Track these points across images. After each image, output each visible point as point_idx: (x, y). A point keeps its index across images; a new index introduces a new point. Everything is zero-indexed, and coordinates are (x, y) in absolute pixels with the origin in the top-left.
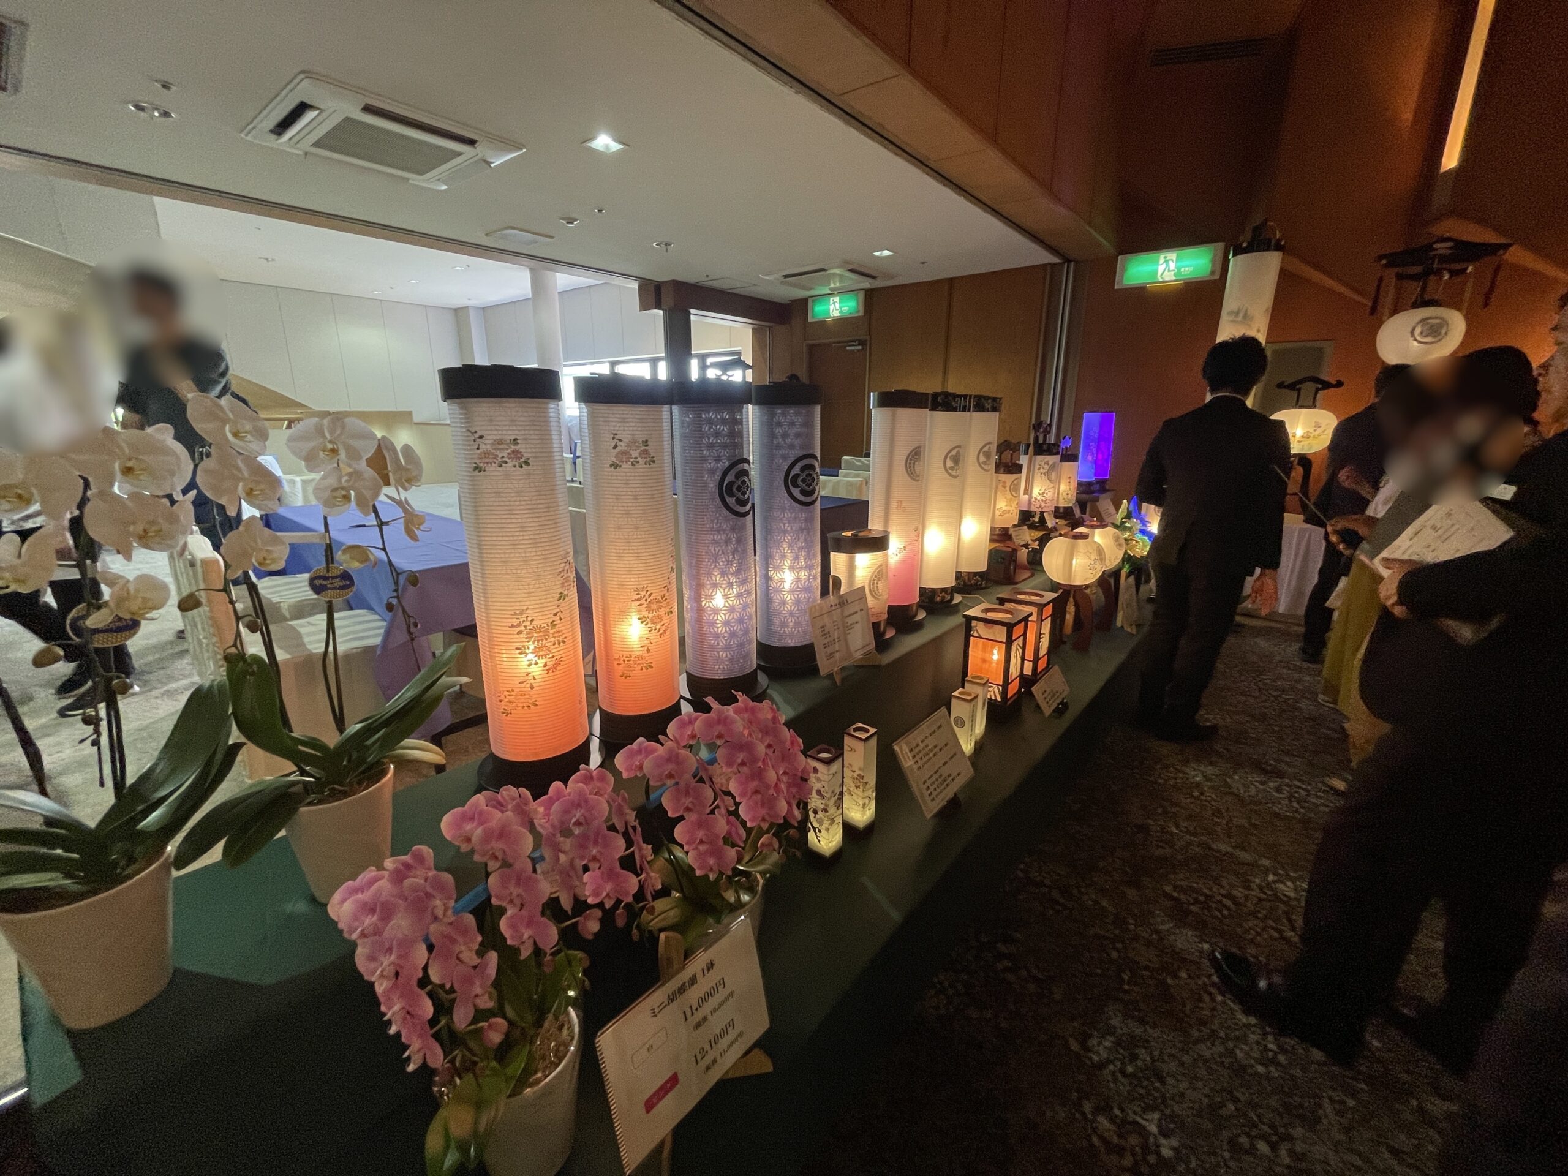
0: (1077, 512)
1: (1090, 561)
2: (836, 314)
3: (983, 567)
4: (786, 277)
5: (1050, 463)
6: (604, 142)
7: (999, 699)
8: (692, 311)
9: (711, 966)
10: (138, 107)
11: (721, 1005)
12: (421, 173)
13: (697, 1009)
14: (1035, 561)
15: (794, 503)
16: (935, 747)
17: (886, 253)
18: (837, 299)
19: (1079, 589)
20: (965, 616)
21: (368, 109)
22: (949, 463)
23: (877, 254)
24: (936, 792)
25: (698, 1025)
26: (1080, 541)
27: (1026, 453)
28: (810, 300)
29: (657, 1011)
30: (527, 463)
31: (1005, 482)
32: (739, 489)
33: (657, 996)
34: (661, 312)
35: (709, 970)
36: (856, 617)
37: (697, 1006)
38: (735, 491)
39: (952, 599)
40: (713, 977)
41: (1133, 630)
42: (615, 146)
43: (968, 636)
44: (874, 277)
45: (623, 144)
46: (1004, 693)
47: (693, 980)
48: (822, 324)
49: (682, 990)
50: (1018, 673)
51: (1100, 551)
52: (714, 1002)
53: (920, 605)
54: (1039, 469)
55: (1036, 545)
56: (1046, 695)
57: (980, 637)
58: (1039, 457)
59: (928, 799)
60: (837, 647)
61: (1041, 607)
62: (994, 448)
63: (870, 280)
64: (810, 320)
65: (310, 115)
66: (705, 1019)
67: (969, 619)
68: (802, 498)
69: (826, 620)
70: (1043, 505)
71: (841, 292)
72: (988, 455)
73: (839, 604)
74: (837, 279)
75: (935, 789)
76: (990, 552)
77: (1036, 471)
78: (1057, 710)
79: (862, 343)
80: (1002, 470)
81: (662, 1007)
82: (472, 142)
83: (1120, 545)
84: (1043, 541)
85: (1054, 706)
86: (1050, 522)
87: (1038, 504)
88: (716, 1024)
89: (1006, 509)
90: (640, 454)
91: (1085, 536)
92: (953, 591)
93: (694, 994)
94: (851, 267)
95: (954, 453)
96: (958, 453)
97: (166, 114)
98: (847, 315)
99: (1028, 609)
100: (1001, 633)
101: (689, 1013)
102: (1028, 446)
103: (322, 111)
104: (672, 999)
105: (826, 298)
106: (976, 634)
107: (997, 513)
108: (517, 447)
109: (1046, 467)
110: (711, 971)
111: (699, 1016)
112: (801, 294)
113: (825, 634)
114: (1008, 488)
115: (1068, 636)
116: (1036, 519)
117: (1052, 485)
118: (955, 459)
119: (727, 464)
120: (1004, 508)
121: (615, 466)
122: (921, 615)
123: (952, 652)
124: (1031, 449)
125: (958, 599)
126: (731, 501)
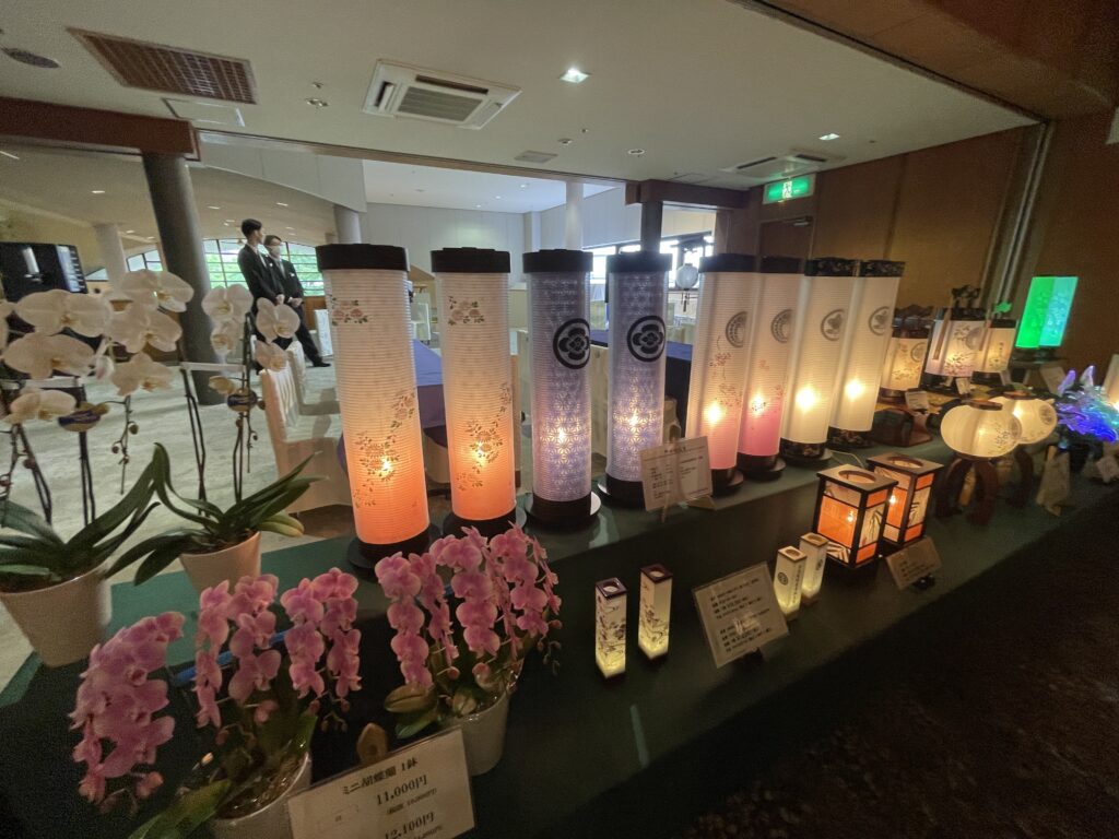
0: (1006, 380)
1: (996, 434)
2: (789, 196)
3: (866, 426)
4: (740, 168)
5: (971, 329)
6: (574, 75)
7: (847, 560)
8: (664, 202)
9: (412, 763)
10: (312, 102)
11: (419, 798)
12: (462, 119)
13: (392, 797)
14: (933, 425)
15: (636, 360)
16: (744, 599)
17: (833, 136)
18: (790, 183)
19: (981, 462)
20: (819, 475)
21: (420, 79)
22: (827, 327)
23: (824, 138)
24: (734, 644)
25: (392, 811)
26: (990, 413)
27: (942, 318)
28: (766, 187)
29: (350, 789)
30: (365, 320)
31: (905, 347)
32: (572, 345)
33: (353, 778)
34: (640, 205)
35: (409, 767)
36: (695, 463)
37: (393, 793)
38: (568, 347)
39: (822, 453)
40: (414, 773)
41: (1057, 512)
42: (582, 77)
43: (821, 494)
44: (822, 160)
45: (586, 73)
46: (853, 556)
47: (391, 772)
48: (775, 205)
49: (378, 777)
50: (875, 538)
51: (1015, 426)
52: (410, 794)
53: (780, 456)
54: (956, 334)
55: (936, 411)
56: (904, 567)
57: (833, 498)
58: (958, 323)
59: (724, 649)
60: (668, 487)
61: (915, 477)
62: (891, 313)
63: (821, 163)
64: (765, 202)
65: (389, 90)
66: (401, 806)
67: (824, 479)
68: (644, 355)
69: (658, 463)
70: (957, 370)
71: (795, 177)
72: (882, 319)
73: (675, 450)
74: (792, 165)
75: (734, 640)
76: (877, 414)
77: (953, 336)
78: (917, 584)
79: (809, 219)
80: (904, 334)
81: (355, 787)
82: (485, 91)
83: (1050, 420)
84: (946, 408)
85: (915, 579)
86: (963, 388)
87: (951, 370)
88: (413, 813)
89: (904, 372)
90: (470, 313)
91: (997, 407)
92: (822, 447)
93: (390, 784)
94: (798, 153)
95: (834, 316)
96: (839, 316)
97: (325, 105)
98: (796, 197)
99: (896, 476)
100: (856, 499)
101: (383, 798)
102: (945, 310)
103: (395, 85)
104: (366, 782)
105: (778, 184)
106: (829, 494)
107: (894, 376)
108: (357, 307)
109: (966, 332)
110: (412, 768)
111: (392, 804)
112: (757, 181)
113: (655, 474)
114: (909, 353)
115: (964, 506)
116: (948, 384)
117: (971, 351)
118: (835, 323)
119: (562, 323)
120: (902, 372)
121: (452, 323)
122: (780, 466)
123: (805, 505)
124: (948, 314)
125: (828, 454)
126: (564, 355)
